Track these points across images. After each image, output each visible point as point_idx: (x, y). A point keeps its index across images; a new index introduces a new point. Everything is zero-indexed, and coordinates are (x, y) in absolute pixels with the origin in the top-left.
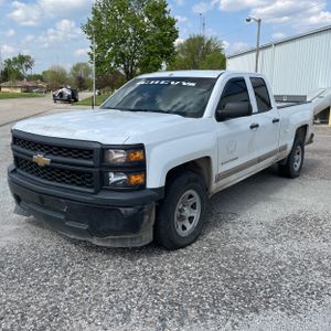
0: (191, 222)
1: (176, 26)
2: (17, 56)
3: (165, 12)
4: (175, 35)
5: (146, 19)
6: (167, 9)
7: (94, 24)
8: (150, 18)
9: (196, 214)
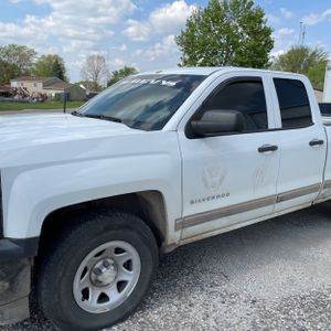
0: (120, 290)
1: (272, 36)
2: (123, 68)
3: (260, 22)
4: (270, 45)
5: (240, 30)
6: (264, 18)
7: (187, 36)
8: (244, 28)
9: (132, 278)
